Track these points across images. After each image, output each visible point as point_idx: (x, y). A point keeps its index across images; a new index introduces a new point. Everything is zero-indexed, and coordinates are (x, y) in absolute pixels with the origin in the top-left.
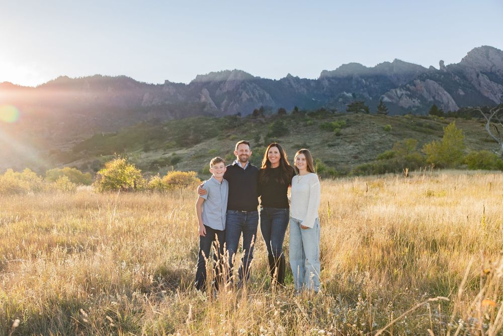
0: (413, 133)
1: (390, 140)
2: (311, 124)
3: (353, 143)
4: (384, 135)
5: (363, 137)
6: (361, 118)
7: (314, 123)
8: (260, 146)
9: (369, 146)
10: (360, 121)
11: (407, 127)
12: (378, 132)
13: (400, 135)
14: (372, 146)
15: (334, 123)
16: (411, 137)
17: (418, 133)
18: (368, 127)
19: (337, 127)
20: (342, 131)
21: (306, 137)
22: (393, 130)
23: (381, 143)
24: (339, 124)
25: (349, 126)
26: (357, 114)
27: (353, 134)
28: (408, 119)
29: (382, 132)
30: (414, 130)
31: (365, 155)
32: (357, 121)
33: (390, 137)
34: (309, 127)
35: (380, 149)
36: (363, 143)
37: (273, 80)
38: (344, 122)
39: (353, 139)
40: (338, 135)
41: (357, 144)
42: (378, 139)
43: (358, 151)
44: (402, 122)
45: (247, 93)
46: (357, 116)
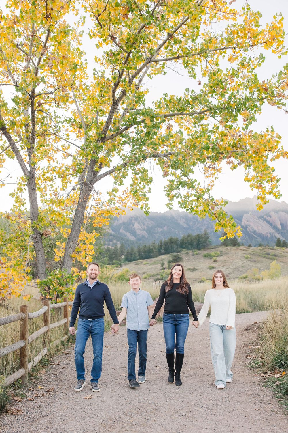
0: (264, 259)
1: (249, 265)
2: (197, 254)
3: (225, 267)
4: (245, 261)
5: (231, 263)
6: (230, 250)
7: (199, 254)
8: (164, 269)
9: (235, 269)
10: (229, 252)
11: (259, 256)
12: (240, 259)
13: (255, 261)
14: (237, 269)
15: (212, 254)
16: (262, 262)
17: (266, 259)
18: (235, 256)
19: (214, 256)
20: (218, 259)
21: (194, 263)
22: (250, 258)
23: (243, 267)
24: (216, 254)
25: (222, 255)
26: (227, 247)
27: (225, 261)
28: (261, 250)
29: (244, 259)
30: (264, 257)
31: (233, 275)
32: (227, 252)
33: (249, 263)
34: (195, 256)
35: (242, 270)
36: (231, 267)
37: (159, 213)
38: (219, 252)
39: (225, 264)
40: (215, 261)
41: (227, 267)
42: (241, 264)
43: (228, 272)
44: (257, 252)
45: (139, 223)
46: (227, 249)
